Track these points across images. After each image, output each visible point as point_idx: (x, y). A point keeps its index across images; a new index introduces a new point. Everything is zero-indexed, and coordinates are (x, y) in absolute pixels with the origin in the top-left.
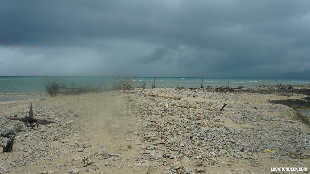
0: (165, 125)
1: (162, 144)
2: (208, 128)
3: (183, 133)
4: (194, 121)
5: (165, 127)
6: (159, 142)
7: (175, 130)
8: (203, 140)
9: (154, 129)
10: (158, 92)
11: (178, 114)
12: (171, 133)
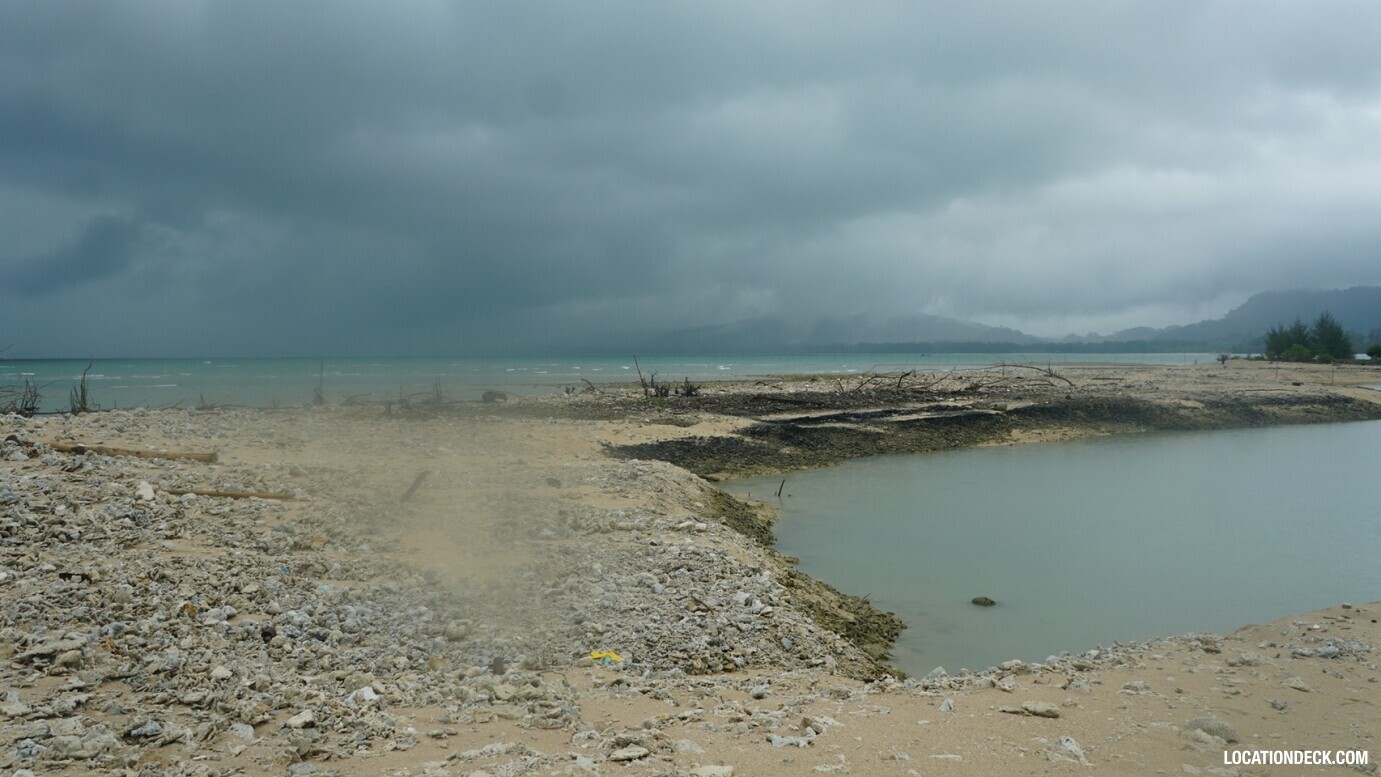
0: (134, 585)
1: (120, 678)
2: (345, 586)
3: (230, 617)
4: (280, 558)
5: (135, 595)
6: (101, 670)
7: (185, 606)
8: (323, 638)
9: (80, 610)
10: (104, 432)
11: (204, 532)
12: (166, 624)
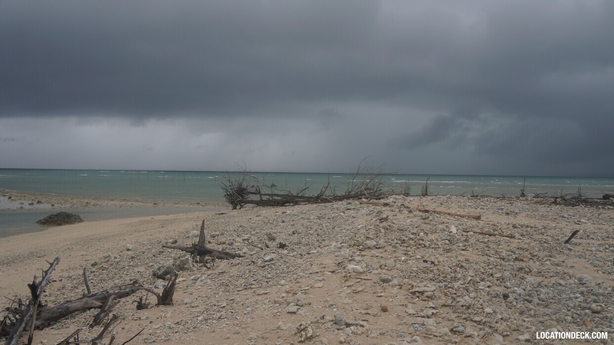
0: (451, 268)
1: (448, 306)
2: (539, 279)
3: (489, 287)
4: (510, 264)
5: (451, 272)
6: (441, 301)
7: (471, 280)
8: (530, 302)
9: (431, 276)
10: (435, 204)
11: (477, 249)
12: (464, 286)
